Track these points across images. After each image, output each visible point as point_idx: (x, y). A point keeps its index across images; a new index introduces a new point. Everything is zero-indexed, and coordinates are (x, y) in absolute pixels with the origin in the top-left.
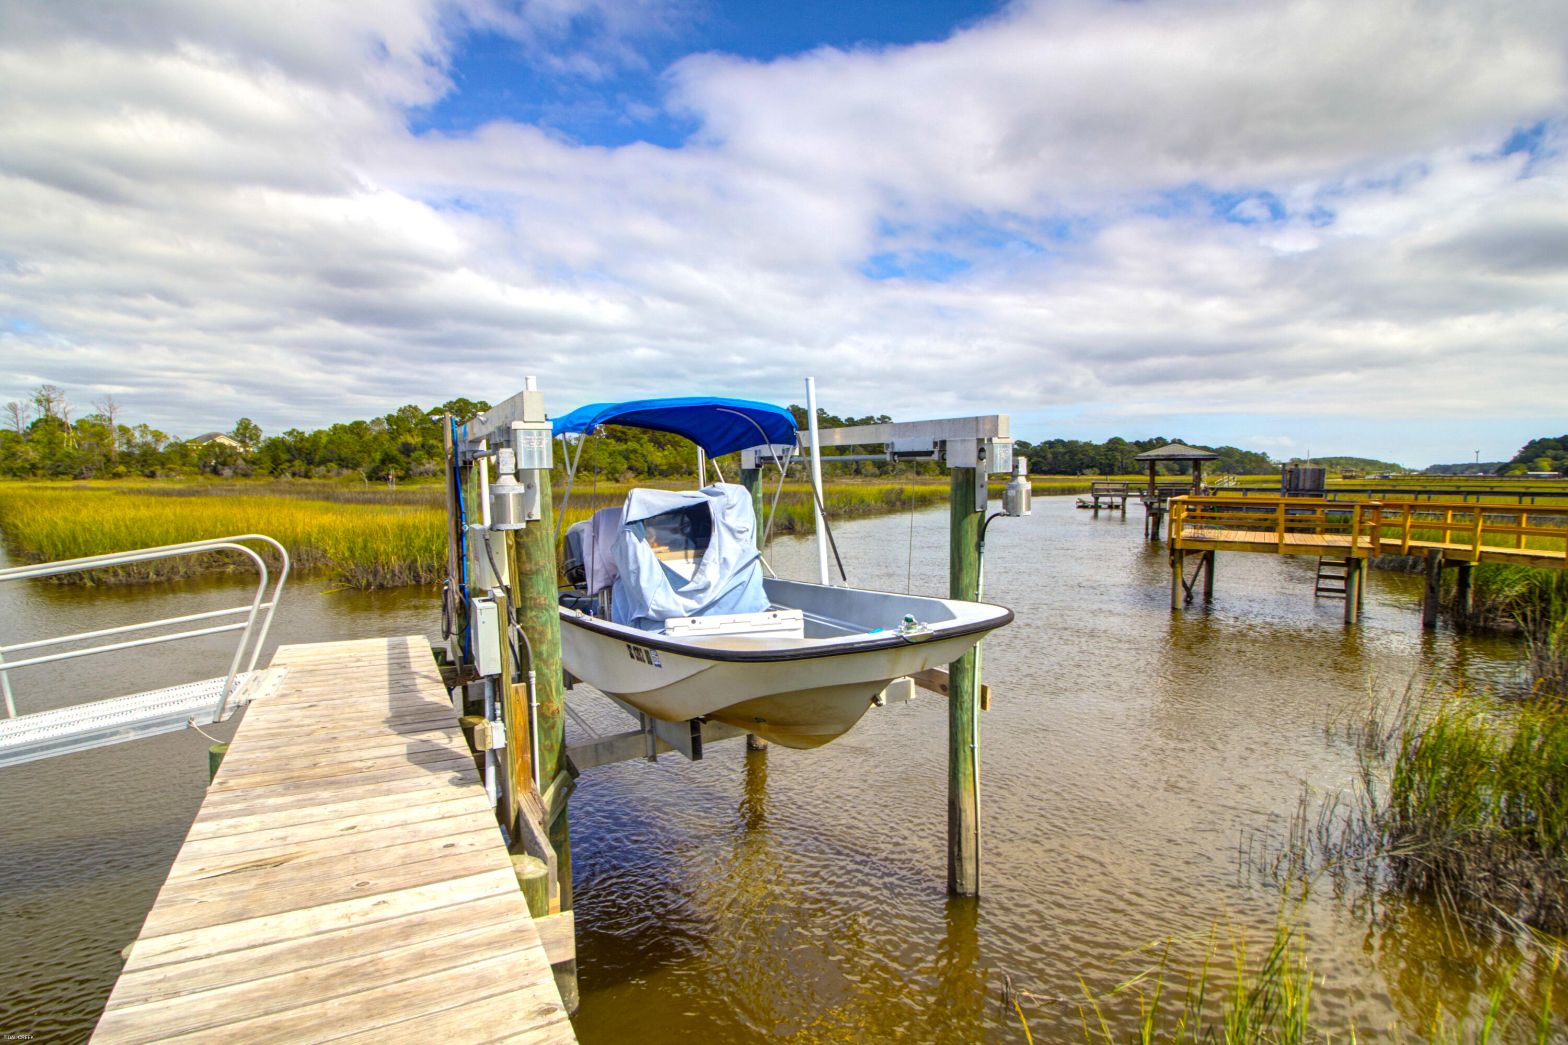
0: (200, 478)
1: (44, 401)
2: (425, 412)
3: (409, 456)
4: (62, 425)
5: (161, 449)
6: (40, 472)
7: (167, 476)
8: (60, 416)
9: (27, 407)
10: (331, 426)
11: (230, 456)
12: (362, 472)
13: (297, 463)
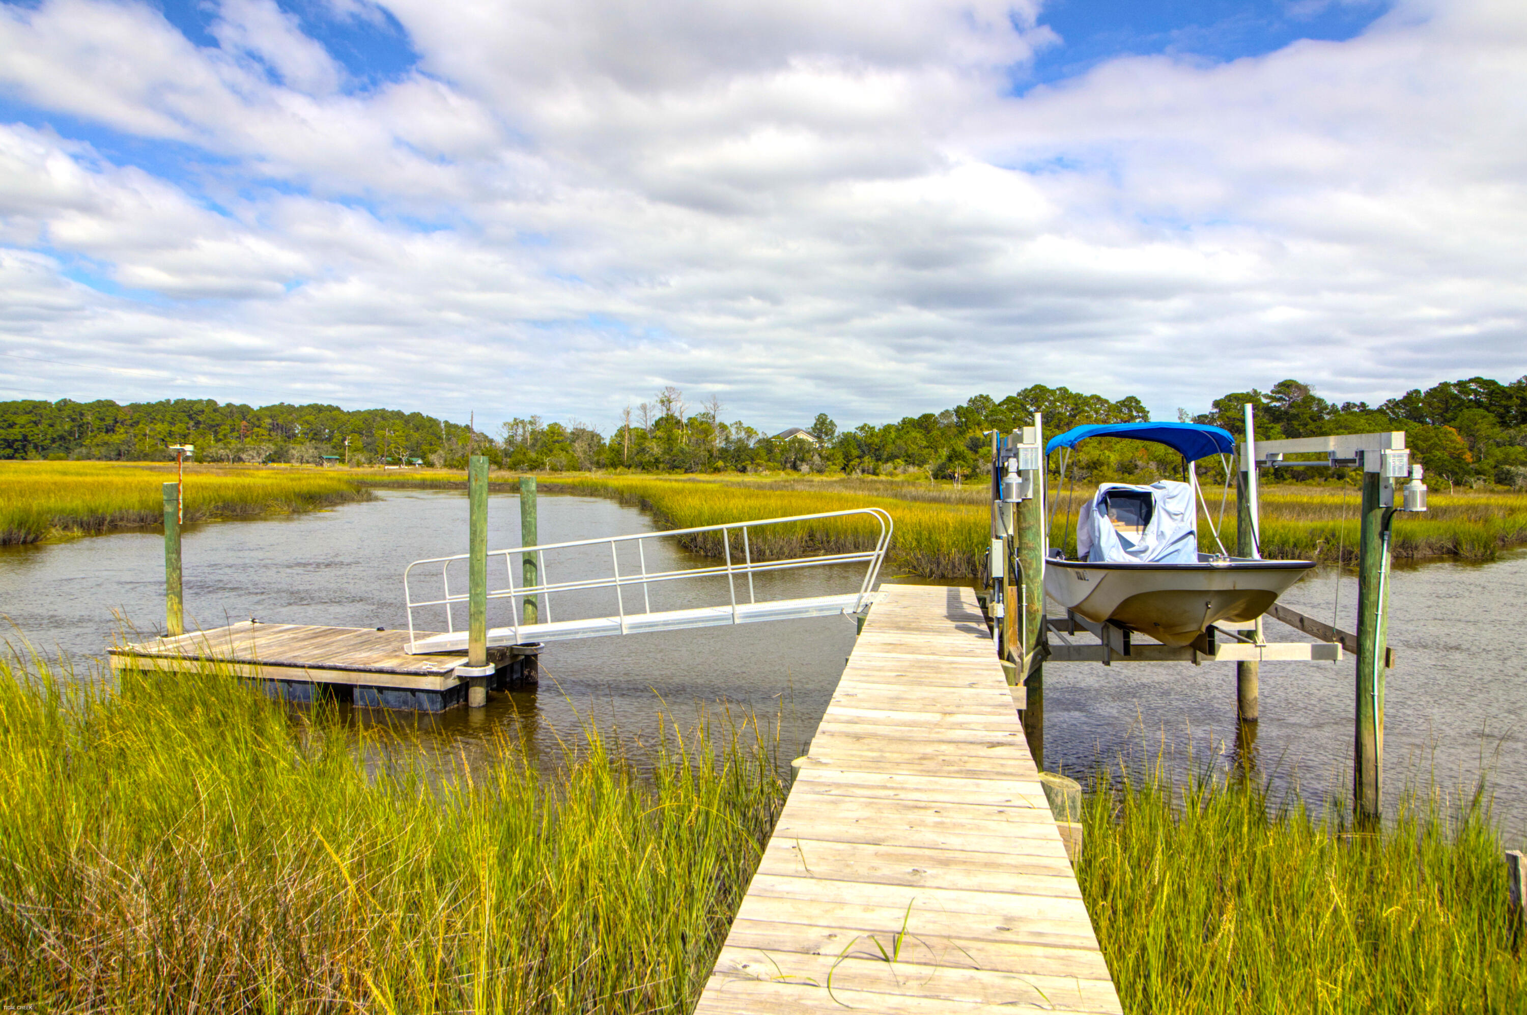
0: (782, 473)
1: (666, 402)
2: (997, 402)
3: (976, 452)
4: (678, 422)
5: (752, 444)
6: (661, 466)
7: (756, 471)
8: (677, 414)
9: (654, 407)
10: (900, 420)
11: (808, 452)
12: (929, 468)
13: (866, 459)
